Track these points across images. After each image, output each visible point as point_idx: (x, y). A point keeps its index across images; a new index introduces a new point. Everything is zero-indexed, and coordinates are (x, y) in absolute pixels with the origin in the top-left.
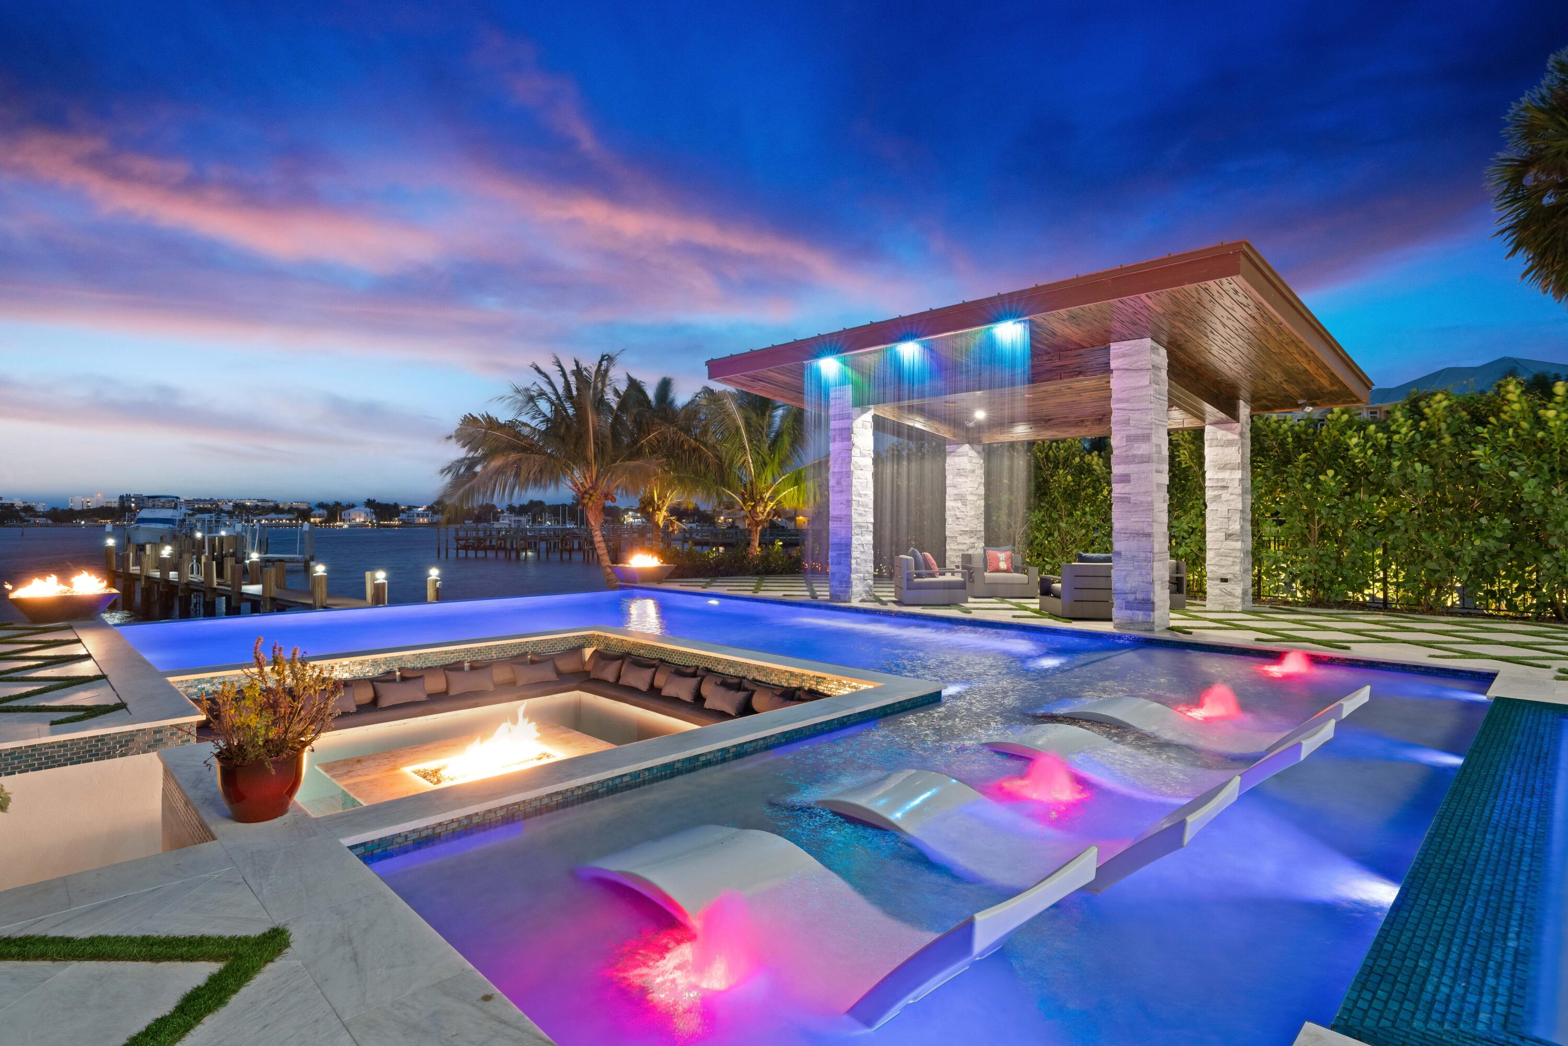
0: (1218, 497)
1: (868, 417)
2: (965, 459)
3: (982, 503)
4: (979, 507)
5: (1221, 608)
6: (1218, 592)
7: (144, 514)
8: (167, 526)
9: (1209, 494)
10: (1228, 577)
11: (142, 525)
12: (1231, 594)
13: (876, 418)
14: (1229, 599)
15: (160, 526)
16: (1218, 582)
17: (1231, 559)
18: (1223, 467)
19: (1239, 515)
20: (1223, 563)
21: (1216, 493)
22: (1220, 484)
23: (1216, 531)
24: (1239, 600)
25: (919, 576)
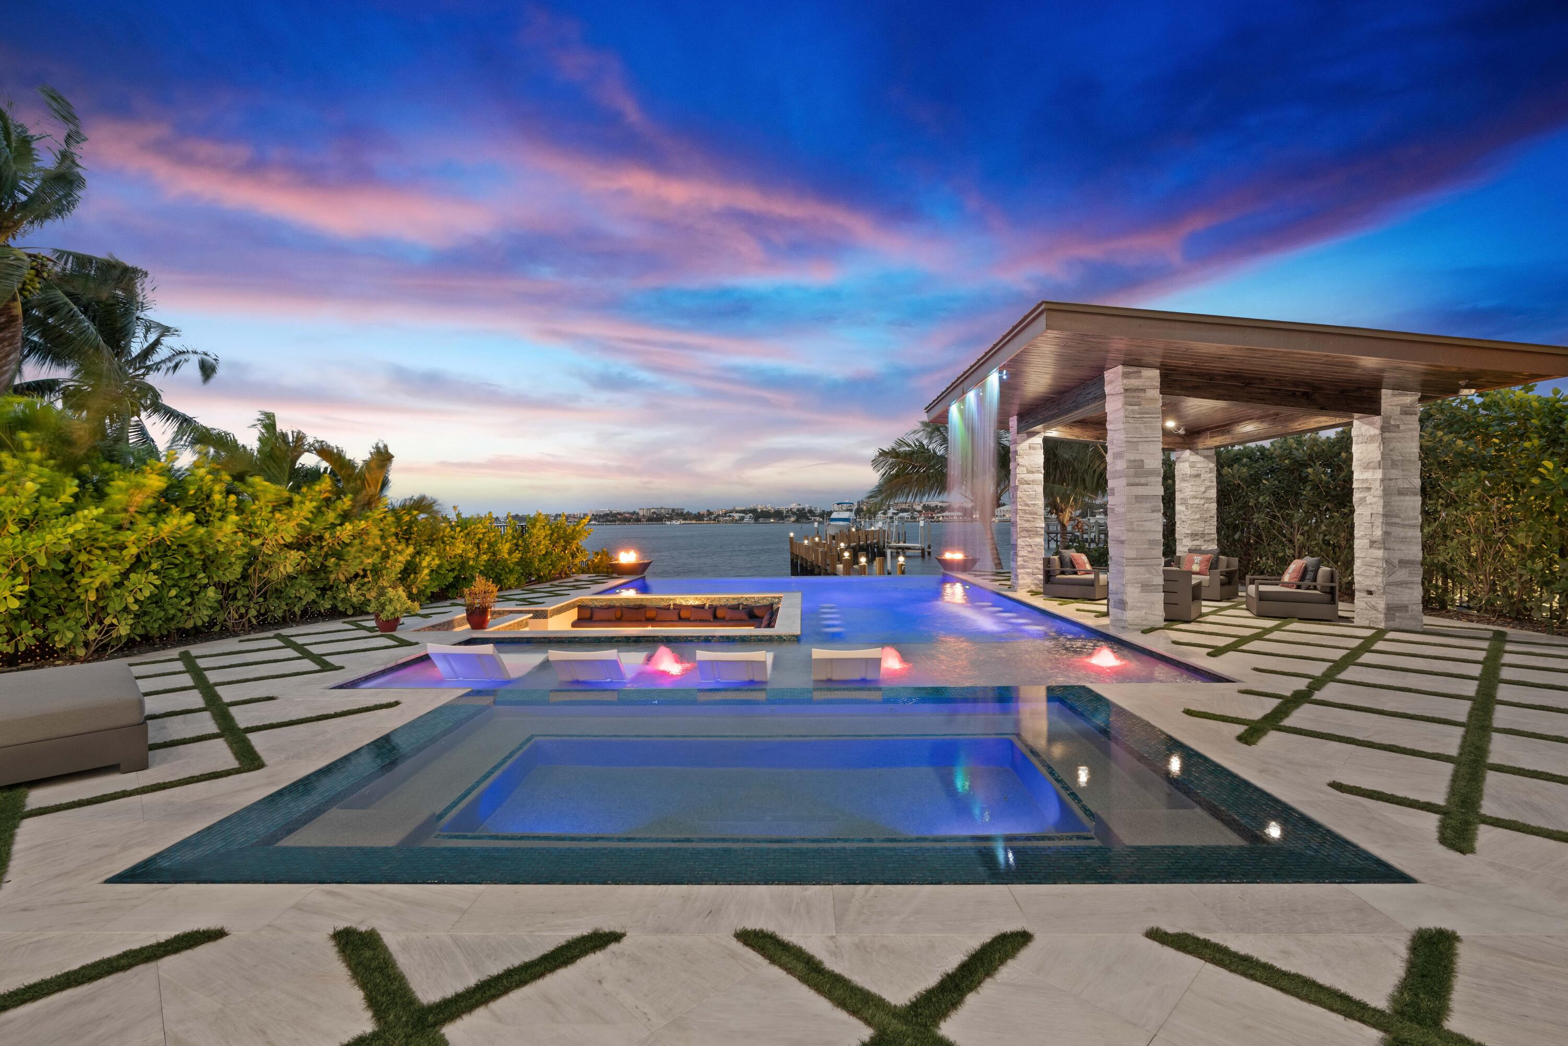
0: (1363, 499)
1: (1038, 440)
2: (1187, 465)
3: (1214, 506)
4: (1208, 510)
5: (1366, 623)
6: (1364, 605)
7: (834, 516)
8: (845, 523)
9: (1356, 496)
10: (1372, 589)
11: (832, 523)
12: (1374, 608)
13: (1046, 440)
14: (1373, 614)
15: (841, 523)
16: (1364, 594)
17: (1374, 569)
18: (1367, 467)
19: (1381, 520)
20: (1368, 573)
21: (1361, 495)
22: (1365, 485)
23: (1362, 537)
24: (1382, 616)
25: (1063, 573)
